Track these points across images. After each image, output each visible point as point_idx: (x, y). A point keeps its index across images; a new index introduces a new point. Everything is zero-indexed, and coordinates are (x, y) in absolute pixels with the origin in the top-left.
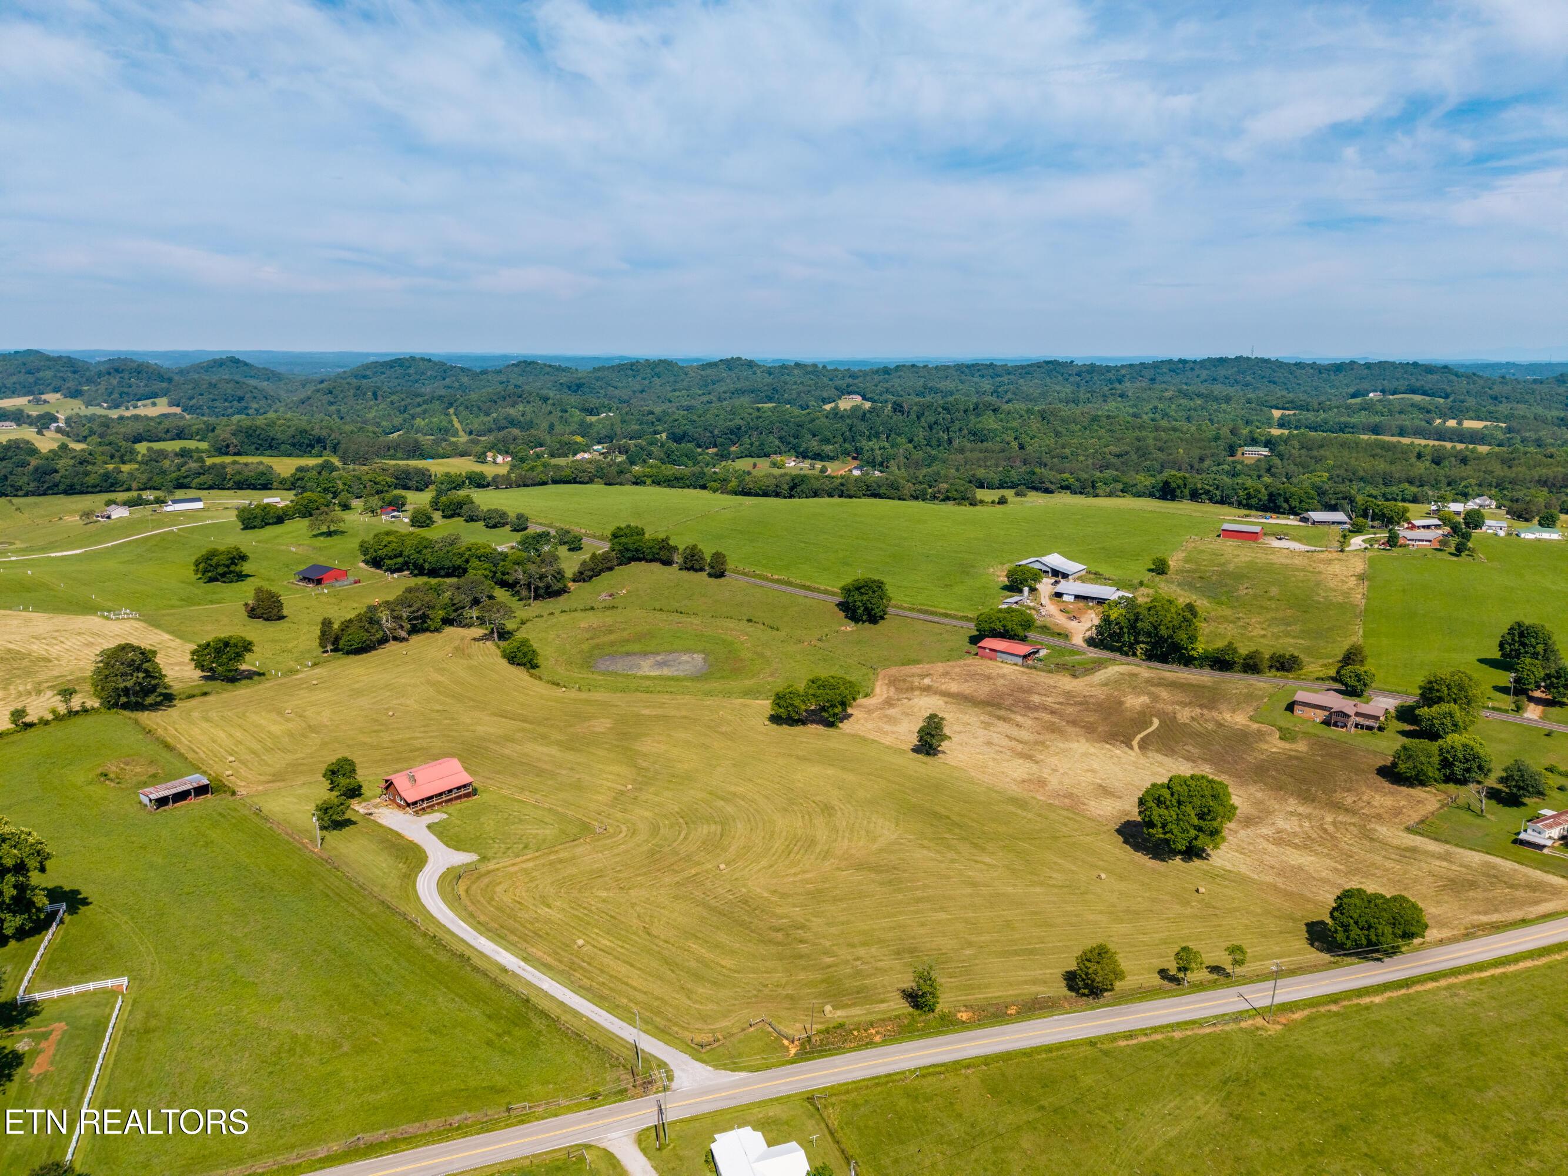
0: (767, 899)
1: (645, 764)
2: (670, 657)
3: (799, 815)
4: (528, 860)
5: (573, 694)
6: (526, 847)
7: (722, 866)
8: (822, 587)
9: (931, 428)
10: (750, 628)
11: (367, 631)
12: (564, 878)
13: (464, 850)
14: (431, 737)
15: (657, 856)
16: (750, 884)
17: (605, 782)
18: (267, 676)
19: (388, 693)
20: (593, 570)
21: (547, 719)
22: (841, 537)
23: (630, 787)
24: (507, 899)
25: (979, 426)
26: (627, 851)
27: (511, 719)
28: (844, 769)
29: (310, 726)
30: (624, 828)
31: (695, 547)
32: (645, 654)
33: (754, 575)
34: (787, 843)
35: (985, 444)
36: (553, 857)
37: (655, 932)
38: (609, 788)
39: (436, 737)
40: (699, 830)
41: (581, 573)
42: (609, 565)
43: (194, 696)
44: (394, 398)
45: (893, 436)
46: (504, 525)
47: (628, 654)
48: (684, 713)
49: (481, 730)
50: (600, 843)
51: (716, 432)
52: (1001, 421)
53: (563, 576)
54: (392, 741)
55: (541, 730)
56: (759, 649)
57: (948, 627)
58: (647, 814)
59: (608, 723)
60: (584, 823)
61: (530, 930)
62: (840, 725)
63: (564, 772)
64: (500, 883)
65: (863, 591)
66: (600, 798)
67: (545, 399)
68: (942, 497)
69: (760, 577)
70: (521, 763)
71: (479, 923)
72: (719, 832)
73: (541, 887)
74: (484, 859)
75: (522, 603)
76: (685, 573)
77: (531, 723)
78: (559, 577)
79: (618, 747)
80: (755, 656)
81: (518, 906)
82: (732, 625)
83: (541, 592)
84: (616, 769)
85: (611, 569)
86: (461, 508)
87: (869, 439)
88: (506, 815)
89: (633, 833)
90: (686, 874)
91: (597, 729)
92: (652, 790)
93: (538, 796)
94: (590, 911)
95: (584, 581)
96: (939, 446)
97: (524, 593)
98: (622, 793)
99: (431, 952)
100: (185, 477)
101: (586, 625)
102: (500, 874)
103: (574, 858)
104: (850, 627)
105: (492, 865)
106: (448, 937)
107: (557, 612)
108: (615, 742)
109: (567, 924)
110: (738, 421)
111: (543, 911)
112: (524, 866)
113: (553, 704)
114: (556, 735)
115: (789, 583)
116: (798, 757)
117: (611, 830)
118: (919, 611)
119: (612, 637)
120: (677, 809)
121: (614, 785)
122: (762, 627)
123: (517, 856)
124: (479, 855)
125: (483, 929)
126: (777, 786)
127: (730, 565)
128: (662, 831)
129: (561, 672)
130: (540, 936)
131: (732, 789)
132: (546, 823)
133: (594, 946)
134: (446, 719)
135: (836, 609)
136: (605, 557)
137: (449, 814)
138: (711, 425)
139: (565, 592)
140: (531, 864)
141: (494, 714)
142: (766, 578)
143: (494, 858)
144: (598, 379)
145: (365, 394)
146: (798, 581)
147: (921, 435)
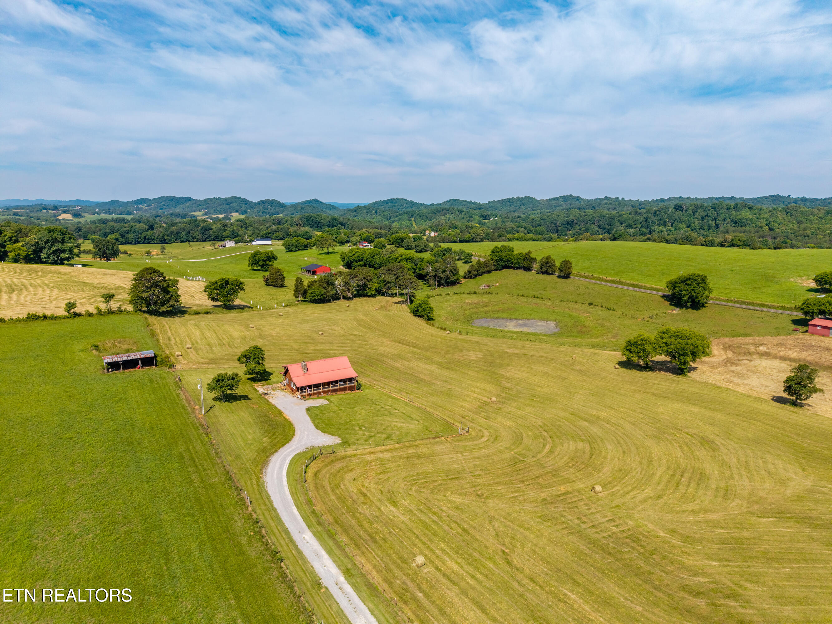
0: (665, 541)
1: (508, 385)
2: (529, 322)
3: (676, 445)
4: (387, 450)
5: (455, 335)
6: (388, 438)
7: (598, 488)
8: (648, 285)
9: (703, 219)
10: (591, 309)
11: (324, 288)
12: (418, 474)
13: (330, 433)
14: (345, 350)
15: (520, 466)
16: (637, 515)
17: (472, 394)
18: (254, 309)
19: (326, 323)
20: (477, 271)
21: (433, 348)
22: (657, 258)
23: (494, 399)
24: (353, 489)
25: (739, 217)
26: (488, 456)
27: (406, 345)
28: (707, 408)
29: (261, 335)
30: (486, 433)
31: (549, 257)
32: (511, 319)
33: (593, 278)
34: (671, 472)
35: (744, 228)
36: (411, 451)
37: (517, 562)
38: (475, 399)
39: (348, 351)
40: (566, 445)
41: (470, 272)
42: (488, 269)
43: (199, 313)
44: (386, 213)
45: (676, 223)
46: (426, 251)
47: (498, 318)
48: (541, 354)
49: (381, 349)
50: (460, 444)
51: (558, 224)
52: (755, 214)
53: (458, 272)
54: (315, 350)
55: (427, 354)
56: (600, 322)
57: (768, 314)
58: (509, 423)
59: (479, 355)
60: (448, 423)
61: (366, 531)
62: (688, 374)
63: (438, 383)
64: (352, 470)
65: (688, 282)
66: (465, 404)
67: (461, 212)
68: (727, 245)
69: (597, 279)
70: (405, 373)
71: (313, 512)
72: (587, 449)
73: (392, 480)
74: (345, 443)
75: (429, 288)
76: (541, 276)
77: (420, 349)
78: (454, 272)
79: (485, 370)
80: (597, 325)
81: (362, 498)
82: (576, 307)
83: (443, 281)
84: (483, 385)
85: (489, 272)
86: (403, 241)
87: (659, 225)
88: (378, 407)
89: (495, 439)
90: (554, 491)
91: (471, 358)
92: (515, 404)
93: (412, 397)
94: (440, 517)
95: (471, 278)
96: (709, 230)
97: (432, 281)
98: (486, 403)
99: (244, 540)
100: (270, 233)
101: (470, 302)
102: (355, 461)
103: (432, 455)
104: (676, 311)
105: (350, 451)
106: (272, 524)
107: (451, 294)
108: (483, 367)
109: (411, 530)
110: (572, 217)
111: (388, 509)
112: (381, 455)
113: (440, 340)
114: (437, 358)
115: (621, 283)
116: (653, 394)
117: (473, 434)
118: (736, 302)
119: (487, 309)
120: (540, 423)
121: (479, 397)
122: (601, 308)
123: (377, 445)
124: (342, 439)
125: (314, 520)
126: (641, 416)
127: (574, 271)
128: (525, 441)
129: (449, 324)
130: (375, 542)
131: (594, 412)
132: (412, 419)
133: (437, 568)
134: (359, 340)
135: (662, 299)
136: (486, 264)
137: (330, 402)
138: (555, 220)
139: (458, 283)
140: (388, 455)
141: (395, 341)
142: (602, 280)
143: (355, 444)
144: (490, 207)
145: (371, 212)
146: (628, 281)
147: (696, 223)
